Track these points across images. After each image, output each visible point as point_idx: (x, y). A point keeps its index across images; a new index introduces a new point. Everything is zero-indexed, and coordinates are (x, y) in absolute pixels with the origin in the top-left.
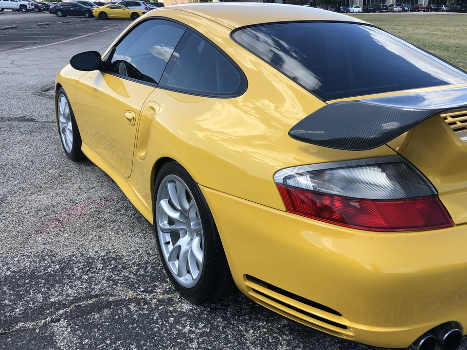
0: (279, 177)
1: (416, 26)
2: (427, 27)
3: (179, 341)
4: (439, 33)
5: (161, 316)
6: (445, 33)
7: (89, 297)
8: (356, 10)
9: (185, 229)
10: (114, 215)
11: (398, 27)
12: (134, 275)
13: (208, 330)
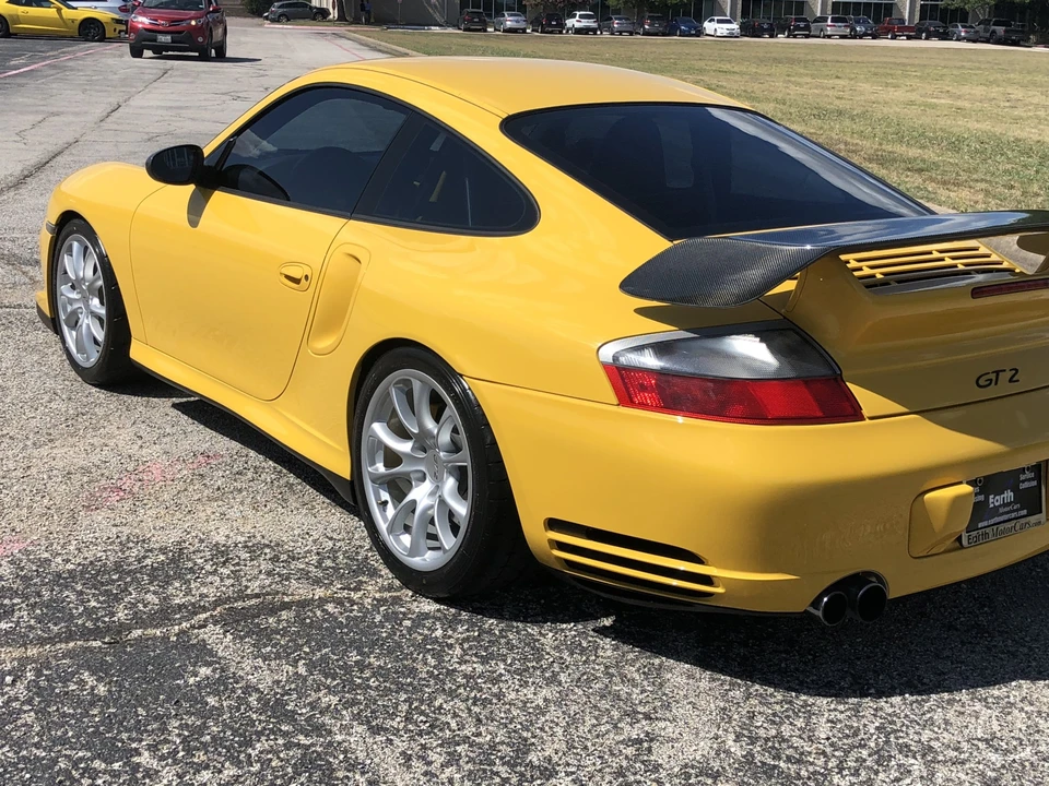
0: (607, 353)
1: (884, 80)
2: (916, 83)
3: (428, 647)
4: (943, 101)
5: (386, 617)
6: (959, 103)
7: (242, 596)
8: (723, 29)
9: (421, 471)
10: (235, 480)
11: (838, 81)
12: (316, 567)
13: (476, 634)
